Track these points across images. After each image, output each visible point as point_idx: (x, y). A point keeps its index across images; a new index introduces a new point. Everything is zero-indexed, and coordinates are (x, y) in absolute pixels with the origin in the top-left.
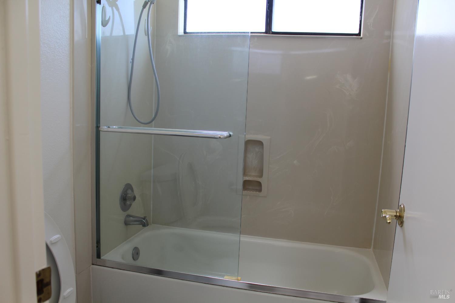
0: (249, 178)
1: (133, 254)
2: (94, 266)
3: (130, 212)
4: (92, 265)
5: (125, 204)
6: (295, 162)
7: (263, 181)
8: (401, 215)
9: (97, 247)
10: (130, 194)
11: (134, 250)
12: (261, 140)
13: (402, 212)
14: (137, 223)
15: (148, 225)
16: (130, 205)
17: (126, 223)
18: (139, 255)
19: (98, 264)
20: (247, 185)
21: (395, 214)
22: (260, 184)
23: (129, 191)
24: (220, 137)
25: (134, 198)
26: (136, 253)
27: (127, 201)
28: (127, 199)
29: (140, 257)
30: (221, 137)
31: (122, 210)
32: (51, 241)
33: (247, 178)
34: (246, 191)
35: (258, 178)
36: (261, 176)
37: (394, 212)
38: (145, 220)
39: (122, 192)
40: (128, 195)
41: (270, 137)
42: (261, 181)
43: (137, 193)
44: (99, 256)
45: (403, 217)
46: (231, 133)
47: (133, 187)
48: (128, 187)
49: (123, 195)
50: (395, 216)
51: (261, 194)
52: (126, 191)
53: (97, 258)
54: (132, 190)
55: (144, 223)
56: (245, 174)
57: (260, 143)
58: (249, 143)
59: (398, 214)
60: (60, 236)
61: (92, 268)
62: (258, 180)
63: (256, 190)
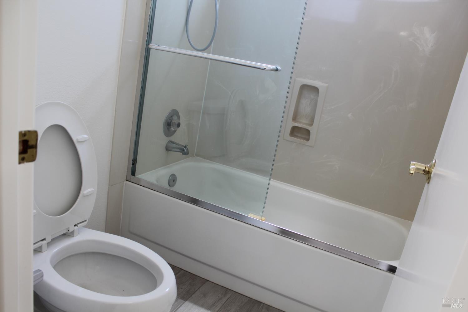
0: (299, 124)
1: (169, 181)
2: (128, 182)
3: (173, 138)
4: (126, 181)
5: (168, 129)
6: (350, 115)
7: (313, 130)
8: (430, 170)
9: (133, 164)
10: (175, 120)
11: (171, 177)
12: (317, 87)
13: (431, 167)
14: (178, 150)
15: (188, 154)
16: (175, 131)
17: (168, 149)
18: (176, 182)
19: (131, 181)
20: (295, 131)
21: (424, 168)
22: (308, 132)
23: (175, 117)
24: (265, 68)
25: (179, 125)
26: (173, 180)
27: (171, 126)
28: (171, 124)
29: (176, 185)
30: (267, 68)
31: (166, 135)
32: (77, 140)
33: (296, 124)
34: (293, 138)
35: (308, 126)
36: (311, 124)
37: (423, 166)
38: (186, 148)
39: (167, 117)
40: (172, 121)
41: (327, 85)
42: (310, 130)
43: (183, 121)
44: (133, 173)
45: (431, 173)
46: (279, 68)
47: (180, 114)
48: (175, 113)
49: (168, 120)
50: (423, 170)
51: (308, 143)
52: (171, 117)
53: (131, 175)
54: (178, 117)
55: (184, 151)
56: (295, 119)
57: (315, 90)
58: (304, 87)
59: (427, 169)
60: (88, 137)
61: (125, 183)
62: (308, 129)
63: (304, 139)
